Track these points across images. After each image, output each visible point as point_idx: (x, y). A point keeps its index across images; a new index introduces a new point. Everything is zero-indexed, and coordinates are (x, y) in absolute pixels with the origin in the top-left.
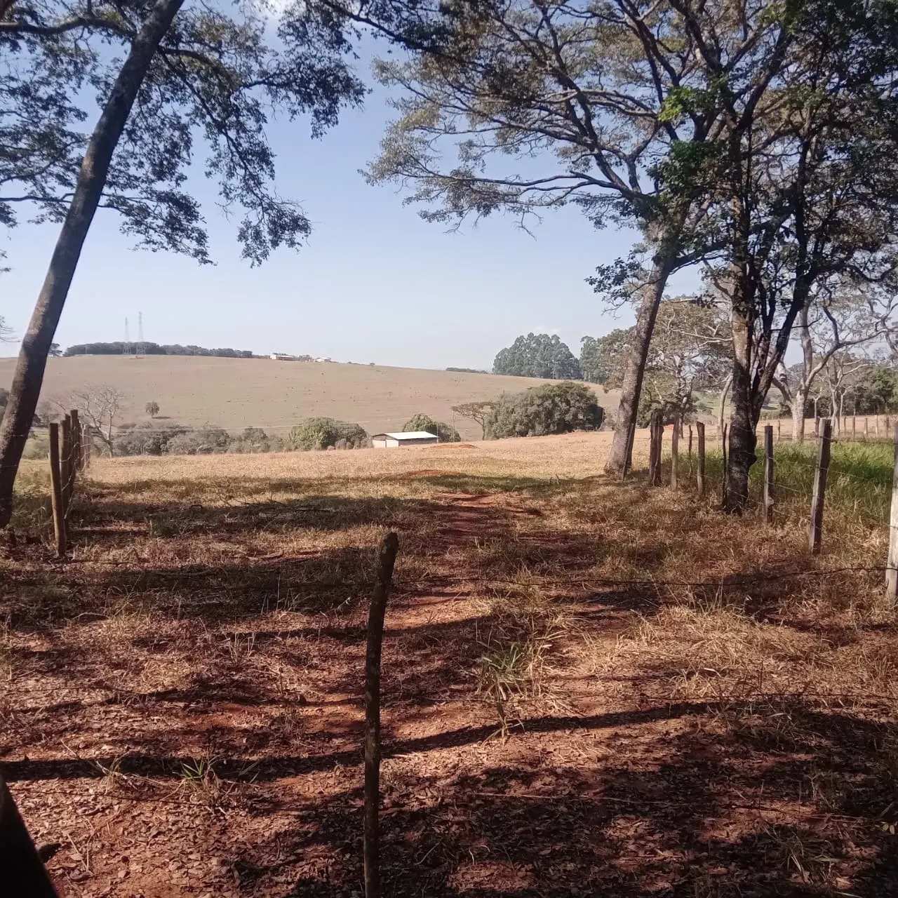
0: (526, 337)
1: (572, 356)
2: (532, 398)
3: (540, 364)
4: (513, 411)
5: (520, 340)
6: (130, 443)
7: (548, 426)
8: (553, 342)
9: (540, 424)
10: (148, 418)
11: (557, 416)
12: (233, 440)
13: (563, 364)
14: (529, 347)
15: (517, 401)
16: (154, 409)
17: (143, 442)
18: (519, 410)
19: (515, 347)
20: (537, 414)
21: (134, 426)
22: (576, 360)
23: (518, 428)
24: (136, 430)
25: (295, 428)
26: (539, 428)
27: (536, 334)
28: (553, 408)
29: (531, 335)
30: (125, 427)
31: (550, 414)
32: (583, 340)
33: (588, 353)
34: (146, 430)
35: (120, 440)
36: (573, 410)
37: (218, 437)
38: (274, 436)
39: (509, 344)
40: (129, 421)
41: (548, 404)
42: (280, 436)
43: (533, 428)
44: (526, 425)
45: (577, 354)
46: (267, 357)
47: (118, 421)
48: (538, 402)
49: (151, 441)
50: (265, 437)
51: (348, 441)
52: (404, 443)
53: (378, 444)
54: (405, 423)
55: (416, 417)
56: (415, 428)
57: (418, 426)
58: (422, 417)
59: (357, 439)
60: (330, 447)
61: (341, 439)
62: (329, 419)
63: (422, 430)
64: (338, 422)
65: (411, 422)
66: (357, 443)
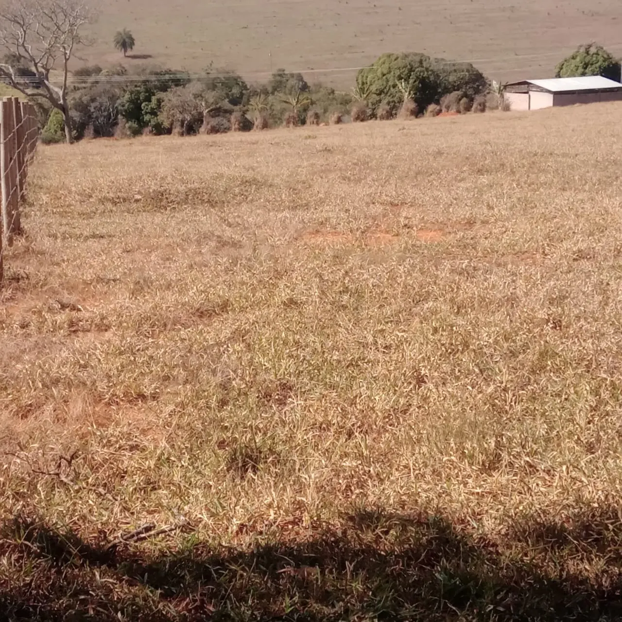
6: (93, 100)
10: (117, 57)
12: (256, 93)
16: (126, 43)
17: (113, 98)
21: (98, 70)
24: (102, 78)
25: (361, 71)
30: (84, 73)
34: (117, 78)
35: (77, 95)
37: (231, 88)
38: (319, 86)
40: (91, 64)
42: (330, 86)
47: (75, 64)
49: (127, 96)
50: (305, 87)
51: (465, 95)
52: (563, 98)
53: (517, 101)
54: (561, 61)
55: (582, 50)
56: (581, 70)
57: (586, 66)
58: (593, 50)
59: (471, 92)
60: (432, 107)
61: (447, 90)
62: (422, 55)
63: (594, 74)
64: (437, 60)
65: (573, 58)
66: (478, 99)
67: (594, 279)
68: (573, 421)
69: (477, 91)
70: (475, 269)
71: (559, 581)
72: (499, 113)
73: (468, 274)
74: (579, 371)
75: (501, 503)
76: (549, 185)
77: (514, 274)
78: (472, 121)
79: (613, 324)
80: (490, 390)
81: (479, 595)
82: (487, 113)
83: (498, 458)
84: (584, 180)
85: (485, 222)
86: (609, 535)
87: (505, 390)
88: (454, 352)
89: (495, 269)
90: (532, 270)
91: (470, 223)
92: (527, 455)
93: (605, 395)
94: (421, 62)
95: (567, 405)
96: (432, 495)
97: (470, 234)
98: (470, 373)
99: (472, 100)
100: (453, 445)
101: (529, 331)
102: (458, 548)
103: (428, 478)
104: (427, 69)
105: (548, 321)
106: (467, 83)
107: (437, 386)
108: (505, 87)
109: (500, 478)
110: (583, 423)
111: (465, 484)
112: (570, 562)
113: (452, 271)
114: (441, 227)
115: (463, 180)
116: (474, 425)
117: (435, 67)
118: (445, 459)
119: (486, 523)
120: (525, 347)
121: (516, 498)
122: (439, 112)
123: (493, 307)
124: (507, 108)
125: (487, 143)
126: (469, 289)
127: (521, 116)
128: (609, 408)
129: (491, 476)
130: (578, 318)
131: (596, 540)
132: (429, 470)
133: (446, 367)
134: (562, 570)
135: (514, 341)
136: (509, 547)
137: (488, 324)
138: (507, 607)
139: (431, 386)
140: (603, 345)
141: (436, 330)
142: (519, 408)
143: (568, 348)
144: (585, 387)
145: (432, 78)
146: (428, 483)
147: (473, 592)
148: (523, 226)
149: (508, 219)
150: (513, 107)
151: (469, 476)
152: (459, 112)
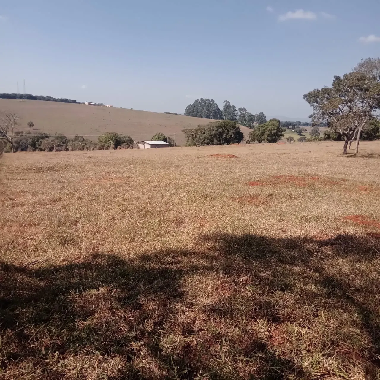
0: (200, 100)
1: (219, 109)
2: (213, 127)
3: (205, 112)
4: (204, 133)
5: (197, 101)
6: (21, 141)
7: (220, 141)
8: (211, 103)
9: (216, 139)
10: (29, 129)
11: (224, 136)
12: (70, 141)
13: (215, 113)
14: (201, 104)
15: (206, 129)
16: (31, 125)
17: (27, 140)
18: (207, 133)
19: (195, 104)
20: (215, 135)
21: (22, 132)
22: (221, 111)
23: (206, 141)
24: (24, 134)
25: (100, 137)
26: (216, 141)
27: (204, 98)
28: (223, 132)
29: (202, 99)
30: (19, 133)
31: (221, 135)
32: (225, 102)
33: (227, 108)
34: (28, 135)
35: (16, 139)
36: (230, 133)
37: (62, 139)
38: (88, 140)
39: (192, 103)
40: (20, 130)
41: (220, 130)
42: (91, 140)
43: (213, 141)
44: (210, 140)
45: (221, 108)
46: (83, 103)
47: (15, 130)
48: (216, 129)
49: (31, 140)
50: (84, 140)
51: (127, 144)
52: (153, 146)
53: (141, 146)
54: (152, 136)
55: (158, 134)
56: (157, 139)
57: (159, 138)
58: (160, 134)
59: (129, 143)
60: (119, 147)
61: (123, 143)
62: (116, 133)
63: (160, 140)
64: (120, 135)
65: (156, 136)
66: (131, 145)
67: (160, 192)
68: (153, 229)
69: (131, 143)
70: (129, 190)
71: (148, 269)
72: (136, 149)
73: (128, 191)
74: (155, 216)
75: (135, 250)
76: (149, 168)
77: (139, 191)
78: (129, 151)
79: (164, 204)
80: (132, 221)
81: (128, 274)
82: (133, 149)
83: (134, 238)
84: (158, 167)
85: (132, 178)
86: (162, 257)
87: (137, 221)
88: (123, 211)
89: (135, 190)
90: (144, 190)
91: (128, 178)
92: (142, 238)
93: (162, 222)
94: (116, 135)
95: (152, 225)
96: (116, 249)
97: (128, 180)
98: (127, 217)
99: (129, 145)
100: (122, 235)
101: (143, 206)
102: (123, 263)
103: (116, 244)
104: (118, 137)
105: (148, 203)
106: (128, 141)
107: (119, 220)
108: (138, 142)
109: (135, 244)
110: (156, 229)
111: (125, 246)
112: (152, 265)
113: (123, 190)
114: (121, 179)
115: (127, 166)
116: (128, 230)
117: (119, 136)
118: (120, 239)
119: (131, 256)
120: (142, 210)
121: (139, 249)
122: (121, 148)
123: (134, 200)
124: (139, 148)
125: (133, 157)
126: (127, 195)
127: (142, 150)
128: (163, 225)
129: (132, 243)
130: (155, 202)
131: (158, 259)
132: (116, 243)
133: (121, 215)
134: (150, 267)
135: (139, 208)
136: (137, 262)
137: (132, 204)
138: (135, 277)
139: (117, 220)
140: (162, 209)
141: (119, 206)
142: (140, 226)
143: (153, 210)
144: (157, 220)
145: (119, 139)
146: (116, 246)
147: (127, 274)
148: (142, 179)
149: (138, 177)
150: (140, 148)
151: (127, 244)
152: (126, 148)
